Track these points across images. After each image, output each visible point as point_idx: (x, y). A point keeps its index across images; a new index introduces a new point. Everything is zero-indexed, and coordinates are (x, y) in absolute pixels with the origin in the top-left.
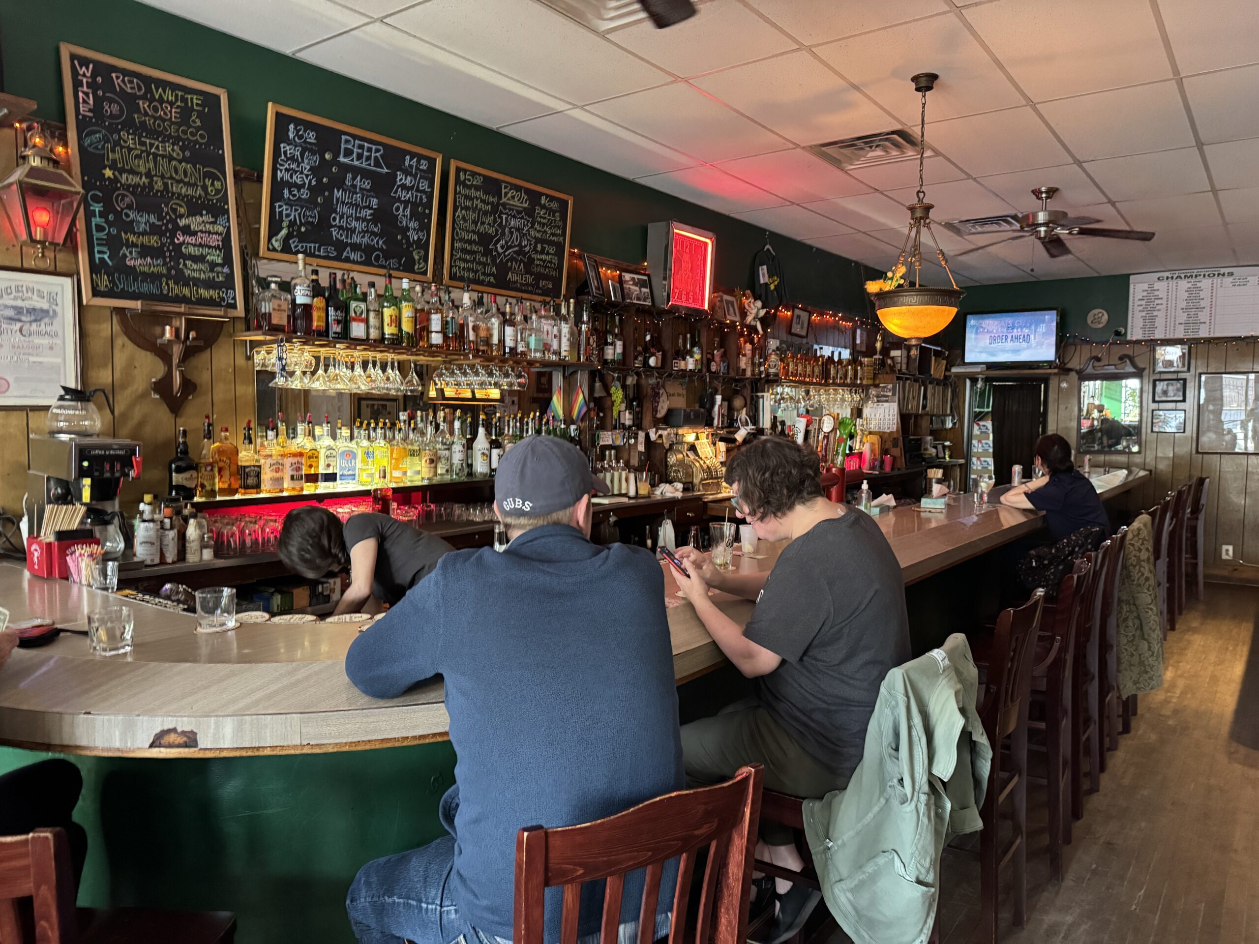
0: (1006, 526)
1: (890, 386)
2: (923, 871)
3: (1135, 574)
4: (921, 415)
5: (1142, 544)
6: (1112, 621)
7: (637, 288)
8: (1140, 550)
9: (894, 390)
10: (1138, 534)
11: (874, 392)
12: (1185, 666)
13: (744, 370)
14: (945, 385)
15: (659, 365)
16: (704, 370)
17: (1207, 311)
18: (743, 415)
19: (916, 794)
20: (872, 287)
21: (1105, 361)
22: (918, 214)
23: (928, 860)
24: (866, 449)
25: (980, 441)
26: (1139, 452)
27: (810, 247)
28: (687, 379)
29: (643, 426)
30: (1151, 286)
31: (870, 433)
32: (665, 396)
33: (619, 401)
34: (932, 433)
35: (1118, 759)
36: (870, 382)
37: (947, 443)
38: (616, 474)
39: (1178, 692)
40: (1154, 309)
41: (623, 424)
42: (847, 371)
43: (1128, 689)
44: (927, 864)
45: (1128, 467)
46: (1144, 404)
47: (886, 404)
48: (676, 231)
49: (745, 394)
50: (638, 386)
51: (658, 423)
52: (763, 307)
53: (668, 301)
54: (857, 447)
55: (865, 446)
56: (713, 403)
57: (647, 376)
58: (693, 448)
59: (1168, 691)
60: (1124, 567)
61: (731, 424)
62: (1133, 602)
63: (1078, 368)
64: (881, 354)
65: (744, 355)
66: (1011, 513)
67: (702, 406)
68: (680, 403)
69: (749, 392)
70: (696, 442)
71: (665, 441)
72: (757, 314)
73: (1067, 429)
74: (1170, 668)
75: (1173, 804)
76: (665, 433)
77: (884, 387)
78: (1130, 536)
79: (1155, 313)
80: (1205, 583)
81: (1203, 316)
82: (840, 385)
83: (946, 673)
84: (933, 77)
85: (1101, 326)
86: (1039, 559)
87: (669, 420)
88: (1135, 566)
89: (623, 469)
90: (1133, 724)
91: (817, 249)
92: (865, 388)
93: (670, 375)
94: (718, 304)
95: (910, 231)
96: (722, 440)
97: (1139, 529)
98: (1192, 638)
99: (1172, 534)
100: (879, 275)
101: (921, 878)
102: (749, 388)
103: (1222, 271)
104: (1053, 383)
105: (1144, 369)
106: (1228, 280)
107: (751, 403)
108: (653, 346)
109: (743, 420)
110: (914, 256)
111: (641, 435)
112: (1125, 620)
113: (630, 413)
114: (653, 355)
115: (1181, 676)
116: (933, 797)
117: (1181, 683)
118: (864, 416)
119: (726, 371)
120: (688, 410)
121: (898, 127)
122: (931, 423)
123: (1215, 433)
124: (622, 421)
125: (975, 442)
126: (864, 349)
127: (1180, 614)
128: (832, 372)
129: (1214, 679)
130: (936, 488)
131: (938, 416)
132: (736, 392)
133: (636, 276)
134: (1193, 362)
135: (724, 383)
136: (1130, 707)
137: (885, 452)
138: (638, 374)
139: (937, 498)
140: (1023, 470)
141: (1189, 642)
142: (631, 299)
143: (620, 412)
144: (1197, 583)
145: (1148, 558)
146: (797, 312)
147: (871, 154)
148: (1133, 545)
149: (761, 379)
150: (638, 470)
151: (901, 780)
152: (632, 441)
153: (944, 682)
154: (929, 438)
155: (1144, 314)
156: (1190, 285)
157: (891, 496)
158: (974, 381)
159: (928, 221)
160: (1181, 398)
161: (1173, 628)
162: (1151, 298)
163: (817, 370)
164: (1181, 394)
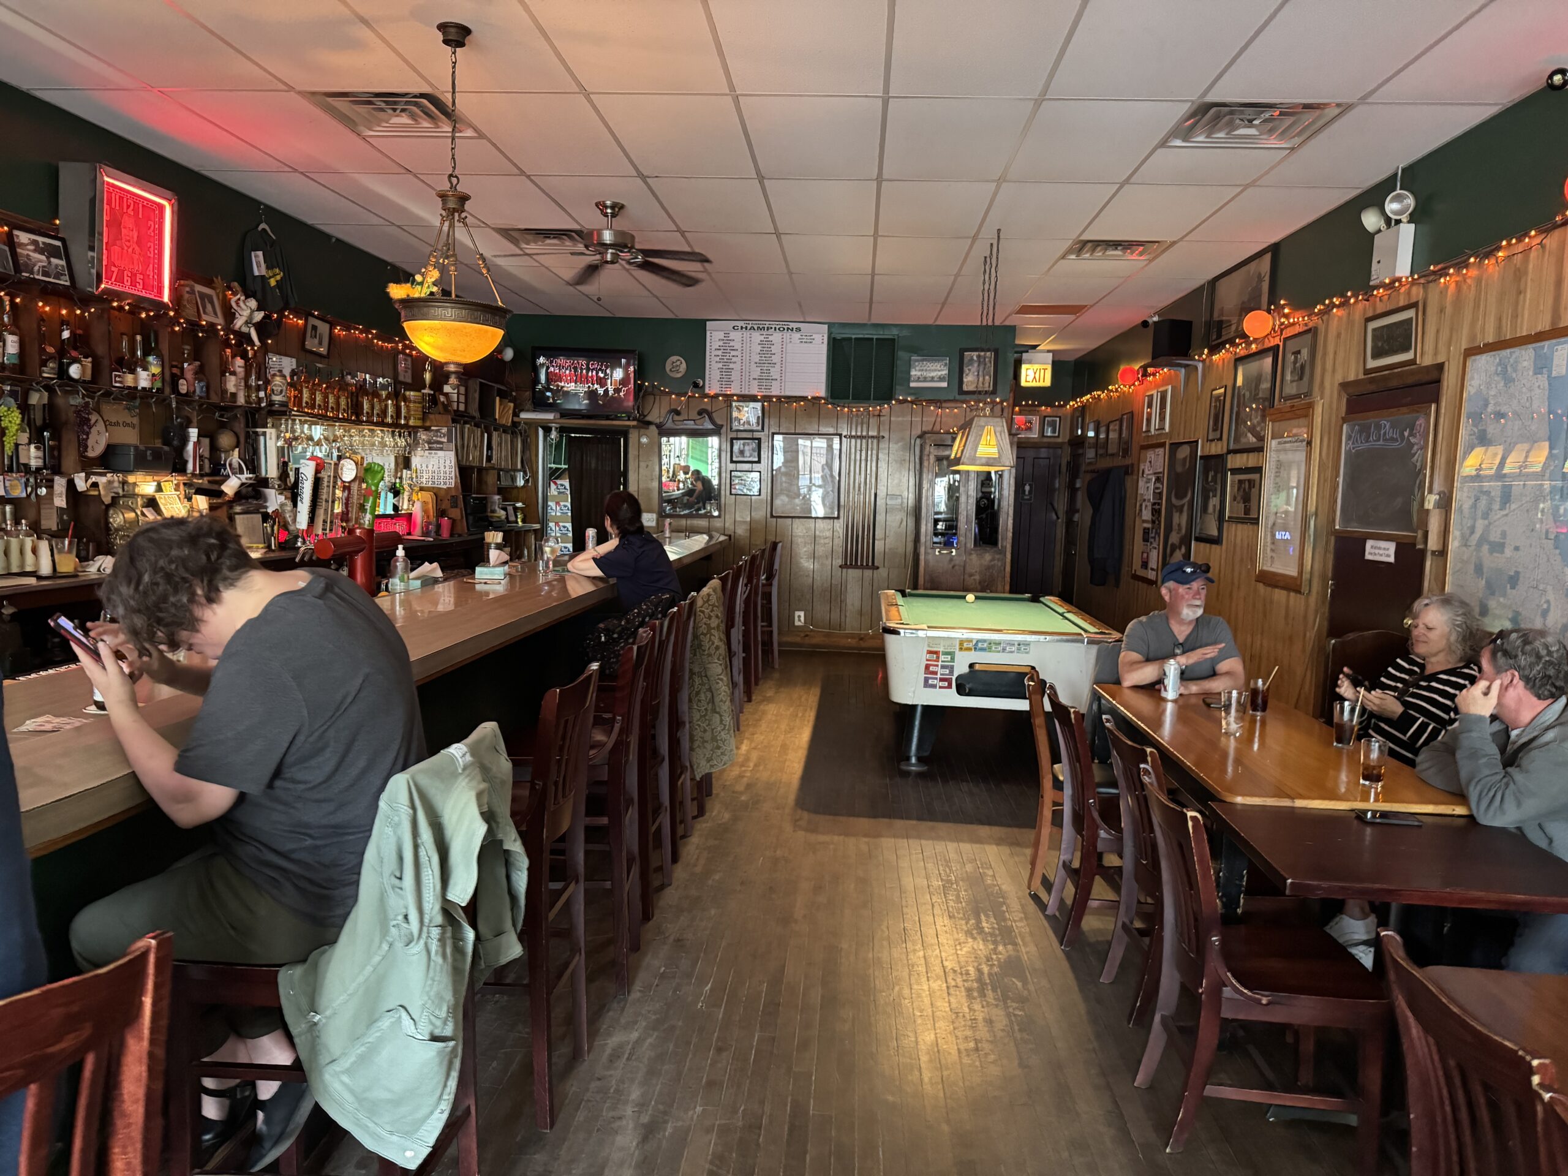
0: (574, 595)
1: (444, 430)
2: (438, 1023)
3: (706, 644)
4: (486, 469)
5: (712, 611)
6: (684, 695)
7: (43, 258)
8: (710, 617)
9: (449, 435)
10: (708, 600)
11: (423, 437)
12: (759, 738)
13: (234, 395)
14: (513, 433)
15: (88, 377)
16: (167, 390)
17: (778, 366)
18: (235, 458)
19: (425, 929)
20: (397, 291)
21: (684, 416)
22: (451, 205)
23: (445, 1009)
24: (417, 510)
25: (557, 503)
26: (719, 516)
27: (328, 237)
28: (138, 402)
29: (63, 469)
30: (727, 334)
31: (422, 489)
32: (101, 424)
33: (14, 428)
34: (500, 491)
35: (694, 846)
36: (419, 423)
37: (519, 505)
38: (14, 542)
39: (752, 765)
40: (729, 361)
41: (27, 467)
42: (386, 406)
43: (702, 769)
44: (443, 1014)
45: (708, 531)
46: (723, 465)
47: (440, 453)
48: (106, 179)
49: (237, 429)
50: (50, 408)
51: (88, 465)
52: (259, 309)
53: (99, 281)
54: (405, 506)
55: (416, 506)
56: (185, 440)
57: (67, 393)
58: (152, 503)
59: (742, 766)
60: (695, 637)
61: (216, 470)
62: (705, 675)
63: (658, 421)
64: (431, 388)
65: (233, 373)
66: (578, 582)
67: (167, 442)
68: (129, 437)
69: (242, 425)
70: (157, 496)
71: (102, 492)
72: (251, 317)
73: (649, 490)
74: (745, 741)
75: (742, 883)
76: (102, 480)
77: (437, 431)
78: (699, 602)
79: (731, 366)
80: (779, 651)
81: (775, 372)
82: (377, 424)
83: (467, 772)
84: (465, 31)
85: (679, 375)
86: (608, 632)
87: (109, 460)
88: (705, 635)
89: (28, 535)
90: (708, 806)
91: (338, 240)
92: (412, 431)
93: (107, 394)
94: (186, 296)
95: (442, 224)
96: (200, 491)
97: (709, 595)
98: (766, 708)
99: (747, 601)
100: (406, 277)
101: (437, 1032)
102: (242, 420)
103: (792, 325)
104: (633, 436)
105: (722, 426)
106: (796, 336)
107: (246, 442)
108: (75, 348)
109: (235, 465)
110: (447, 257)
111: (60, 483)
112: (698, 693)
113: (37, 448)
114: (75, 361)
115: (754, 748)
116: (449, 928)
117: (754, 756)
118: (413, 466)
119: (204, 394)
120: (142, 447)
121: (426, 89)
122: (499, 479)
123: (788, 496)
124: (23, 460)
125: (551, 504)
126: (409, 380)
127: (756, 684)
128: (365, 406)
129: (784, 748)
130: (494, 555)
131: (507, 471)
132: (223, 426)
133: (41, 239)
134: (766, 421)
135: (201, 411)
136: (704, 787)
137: (441, 513)
138: (49, 389)
139: (494, 567)
140: (598, 533)
141: (764, 713)
142: (32, 273)
143: (17, 445)
144: (772, 653)
145: (718, 626)
146: (313, 321)
147: (395, 120)
148: (703, 612)
149: (261, 408)
150: (55, 536)
151: (406, 917)
152: (43, 491)
153: (464, 784)
154: (497, 497)
155: (720, 365)
156: (762, 338)
157: (435, 564)
158: (547, 430)
159: (463, 215)
160: (756, 459)
161: (750, 700)
162: (726, 347)
163: (343, 402)
164: (756, 454)
